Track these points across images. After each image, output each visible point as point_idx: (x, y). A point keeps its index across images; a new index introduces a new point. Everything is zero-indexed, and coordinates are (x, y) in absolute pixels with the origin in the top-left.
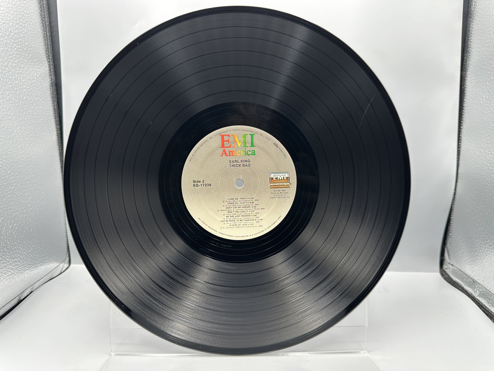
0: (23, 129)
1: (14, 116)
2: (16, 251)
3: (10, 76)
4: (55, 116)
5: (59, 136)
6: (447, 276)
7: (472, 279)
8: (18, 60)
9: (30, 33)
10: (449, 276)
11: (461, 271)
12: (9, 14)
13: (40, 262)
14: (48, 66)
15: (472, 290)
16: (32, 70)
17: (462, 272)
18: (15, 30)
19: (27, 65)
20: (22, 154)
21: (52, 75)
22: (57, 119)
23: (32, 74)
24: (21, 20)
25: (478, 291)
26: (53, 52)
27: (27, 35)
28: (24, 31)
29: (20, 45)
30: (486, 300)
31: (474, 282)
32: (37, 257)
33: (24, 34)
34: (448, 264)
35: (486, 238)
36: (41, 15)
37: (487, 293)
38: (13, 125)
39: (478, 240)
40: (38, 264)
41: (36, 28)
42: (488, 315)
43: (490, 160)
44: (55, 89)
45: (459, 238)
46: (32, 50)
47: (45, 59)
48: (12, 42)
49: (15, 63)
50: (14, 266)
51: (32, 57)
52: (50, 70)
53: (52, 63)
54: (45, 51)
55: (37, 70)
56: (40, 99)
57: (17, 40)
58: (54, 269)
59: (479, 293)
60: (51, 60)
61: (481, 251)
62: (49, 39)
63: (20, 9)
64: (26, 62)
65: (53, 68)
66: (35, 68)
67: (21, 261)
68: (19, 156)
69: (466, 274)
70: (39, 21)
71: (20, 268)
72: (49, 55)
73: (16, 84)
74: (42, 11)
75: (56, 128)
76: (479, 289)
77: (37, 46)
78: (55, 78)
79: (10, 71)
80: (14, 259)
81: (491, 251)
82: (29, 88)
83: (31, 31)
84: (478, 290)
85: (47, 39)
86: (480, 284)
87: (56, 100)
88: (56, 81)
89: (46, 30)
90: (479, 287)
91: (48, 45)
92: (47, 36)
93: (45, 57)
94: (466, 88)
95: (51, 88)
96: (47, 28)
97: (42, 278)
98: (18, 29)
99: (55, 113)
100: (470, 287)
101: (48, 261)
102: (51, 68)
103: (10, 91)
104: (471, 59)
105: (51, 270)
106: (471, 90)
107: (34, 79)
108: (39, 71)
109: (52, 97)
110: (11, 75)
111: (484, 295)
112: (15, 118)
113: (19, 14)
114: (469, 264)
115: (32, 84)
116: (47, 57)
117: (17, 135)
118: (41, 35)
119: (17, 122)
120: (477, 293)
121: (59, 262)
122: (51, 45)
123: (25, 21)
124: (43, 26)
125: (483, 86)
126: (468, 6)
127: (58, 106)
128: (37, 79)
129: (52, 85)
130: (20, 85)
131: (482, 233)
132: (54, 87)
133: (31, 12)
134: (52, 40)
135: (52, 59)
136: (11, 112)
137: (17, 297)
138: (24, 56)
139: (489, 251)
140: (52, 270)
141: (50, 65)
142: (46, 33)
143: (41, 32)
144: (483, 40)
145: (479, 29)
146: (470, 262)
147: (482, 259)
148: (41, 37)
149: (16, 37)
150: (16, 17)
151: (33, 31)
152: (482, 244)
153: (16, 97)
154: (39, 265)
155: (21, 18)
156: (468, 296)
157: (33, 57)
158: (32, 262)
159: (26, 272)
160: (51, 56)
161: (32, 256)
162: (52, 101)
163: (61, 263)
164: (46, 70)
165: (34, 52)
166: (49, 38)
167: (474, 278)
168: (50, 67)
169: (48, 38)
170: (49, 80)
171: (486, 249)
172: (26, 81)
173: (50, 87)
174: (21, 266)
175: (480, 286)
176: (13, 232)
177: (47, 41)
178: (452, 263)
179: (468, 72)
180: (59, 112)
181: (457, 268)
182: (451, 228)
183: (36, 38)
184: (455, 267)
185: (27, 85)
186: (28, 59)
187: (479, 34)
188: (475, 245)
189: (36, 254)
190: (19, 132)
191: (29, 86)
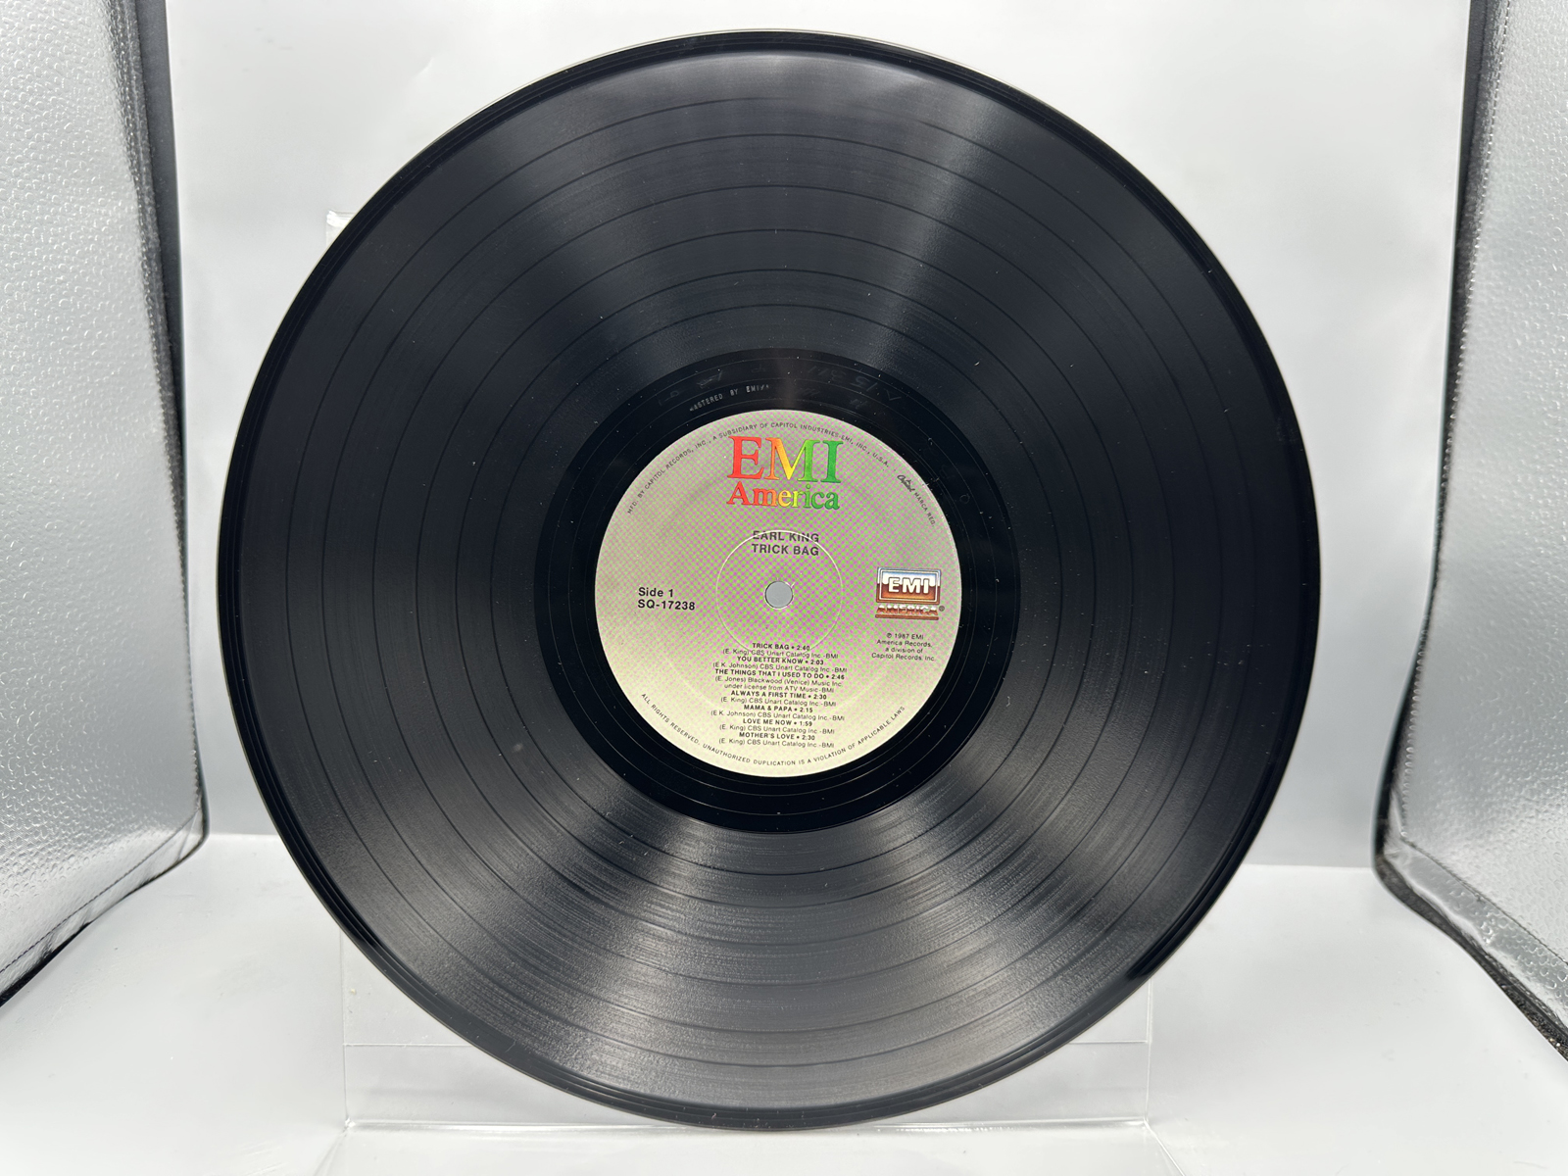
0: (56, 404)
1: (29, 362)
2: (36, 800)
3: (13, 233)
4: (158, 360)
5: (171, 422)
6: (1395, 880)
7: (1475, 891)
8: (40, 179)
9: (77, 91)
10: (1402, 880)
11: (1440, 864)
12: (10, 29)
13: (112, 830)
14: (135, 196)
15: (1475, 925)
16: (84, 211)
17: (1444, 868)
18: (30, 80)
19: (69, 195)
20: (51, 485)
21: (150, 227)
22: (163, 369)
23: (83, 224)
24: (47, 49)
25: (1491, 932)
26: (151, 152)
27: (68, 99)
28: (58, 84)
29: (45, 129)
30: (1516, 959)
31: (1479, 900)
32: (103, 815)
33: (59, 94)
34: (1400, 843)
35: (1522, 767)
36: (112, 30)
37: (1520, 938)
38: (24, 393)
39: (1496, 774)
40: (105, 837)
41: (96, 74)
42: (1522, 1005)
43: (1542, 526)
44: (157, 273)
45: (1436, 762)
46: (86, 145)
47: (127, 176)
48: (20, 121)
49: (30, 188)
50: (30, 845)
51: (84, 168)
52: (143, 211)
53: (147, 188)
54: (125, 149)
55: (100, 212)
56: (110, 305)
57: (36, 112)
58: (155, 851)
59: (1496, 937)
60: (146, 179)
61: (1504, 806)
62: (139, 111)
63: (46, 12)
64: (66, 187)
65: (152, 202)
66: (94, 206)
67: (52, 830)
68: (43, 491)
69: (1454, 876)
70: (108, 52)
71: (49, 853)
72: (139, 163)
73: (32, 257)
74: (116, 18)
75: (163, 399)
76: (1496, 925)
77: (100, 134)
78: (160, 237)
79: (15, 217)
80: (28, 824)
81: (1537, 807)
82: (75, 271)
83: (81, 83)
84: (1493, 927)
85: (133, 108)
86: (1499, 908)
87: (163, 306)
88: (161, 245)
89: (130, 79)
90: (1496, 918)
91: (135, 130)
92: (132, 99)
93: (127, 167)
94: (1470, 293)
95: (145, 270)
96: (133, 72)
97: (117, 882)
98: (38, 79)
99: (158, 351)
100: (1468, 918)
101: (136, 827)
102: (147, 202)
103: (13, 282)
104: (1489, 201)
105: (146, 855)
106: (1486, 301)
107: (92, 240)
108: (106, 215)
109: (147, 299)
110: (17, 229)
111: (1510, 944)
112: (29, 369)
113: (41, 28)
114: (1466, 846)
115: (84, 258)
116: (131, 167)
117: (37, 425)
118: (113, 97)
119: (37, 382)
120: (1489, 937)
121: (172, 829)
122: (146, 127)
123: (61, 50)
124: (120, 67)
125: (1526, 289)
126: (1484, 33)
127: (168, 326)
128: (99, 240)
129: (149, 259)
130: (47, 260)
131: (1509, 751)
132: (154, 264)
133: (81, 23)
134: (147, 112)
135: (147, 173)
136: (17, 349)
137: (39, 944)
138: (60, 165)
139: (1531, 809)
140: (151, 855)
141: (142, 194)
142: (131, 90)
143: (113, 87)
144: (1531, 144)
145: (1518, 110)
146: (1468, 839)
147: (1509, 830)
148: (115, 105)
149: (33, 104)
150: (33, 39)
151: (87, 84)
152: (1509, 785)
153: (35, 300)
154: (110, 839)
155: (49, 41)
156: (1461, 944)
157: (86, 168)
158: (85, 831)
159: (66, 865)
160: (146, 165)
161: (85, 812)
162: (149, 312)
163: (177, 832)
164: (129, 209)
165: (91, 153)
166: (140, 107)
167: (1480, 889)
168: (141, 201)
169: (136, 107)
170: (139, 242)
171: (1522, 802)
172: (66, 247)
173: (142, 265)
174: (50, 846)
175: (1500, 915)
176: (26, 736)
177: (133, 116)
178: (1411, 840)
179: (1477, 243)
180: (171, 347)
181: (1428, 855)
182: (1412, 731)
183: (97, 108)
184: (1420, 850)
185: (68, 262)
186: (71, 177)
187: (1514, 126)
188: (1486, 788)
189: (98, 806)
190: (44, 415)
191: (76, 262)
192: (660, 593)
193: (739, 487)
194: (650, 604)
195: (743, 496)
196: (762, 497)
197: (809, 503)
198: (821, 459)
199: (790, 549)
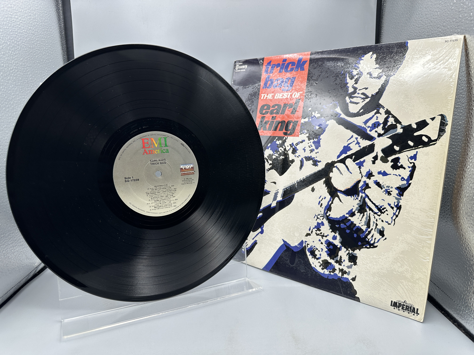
192: (130, 178)
193: (145, 150)
194: (128, 181)
195: (146, 152)
196: (151, 152)
197: (162, 152)
198: (163, 142)
199: (159, 163)
